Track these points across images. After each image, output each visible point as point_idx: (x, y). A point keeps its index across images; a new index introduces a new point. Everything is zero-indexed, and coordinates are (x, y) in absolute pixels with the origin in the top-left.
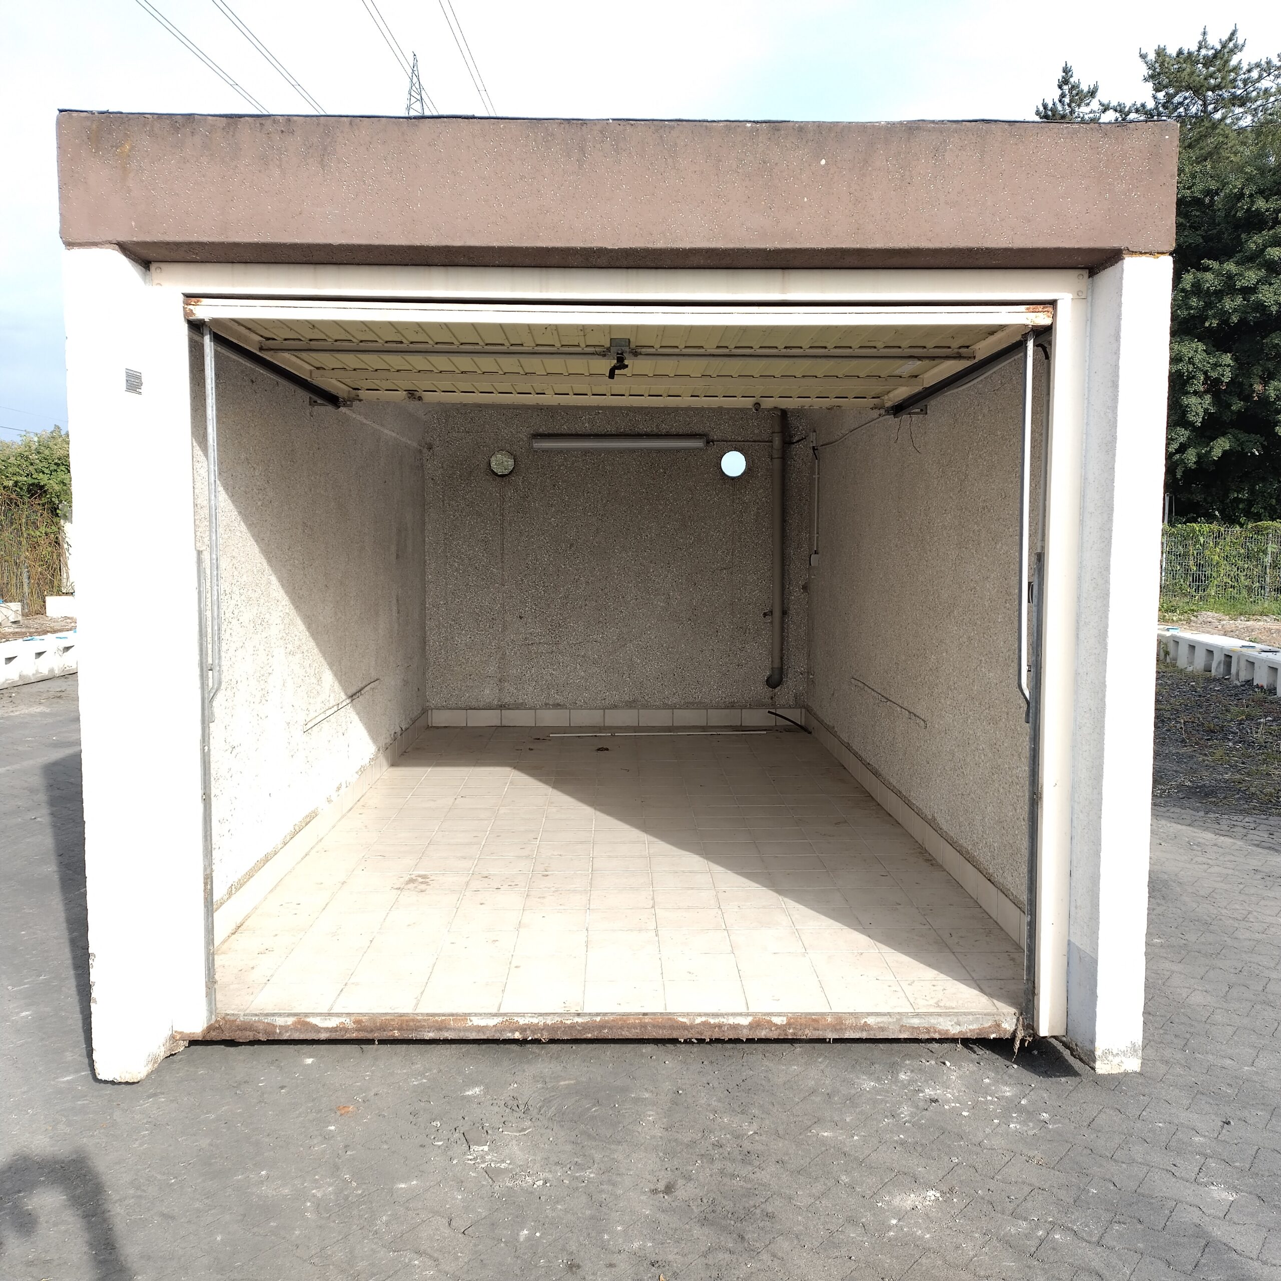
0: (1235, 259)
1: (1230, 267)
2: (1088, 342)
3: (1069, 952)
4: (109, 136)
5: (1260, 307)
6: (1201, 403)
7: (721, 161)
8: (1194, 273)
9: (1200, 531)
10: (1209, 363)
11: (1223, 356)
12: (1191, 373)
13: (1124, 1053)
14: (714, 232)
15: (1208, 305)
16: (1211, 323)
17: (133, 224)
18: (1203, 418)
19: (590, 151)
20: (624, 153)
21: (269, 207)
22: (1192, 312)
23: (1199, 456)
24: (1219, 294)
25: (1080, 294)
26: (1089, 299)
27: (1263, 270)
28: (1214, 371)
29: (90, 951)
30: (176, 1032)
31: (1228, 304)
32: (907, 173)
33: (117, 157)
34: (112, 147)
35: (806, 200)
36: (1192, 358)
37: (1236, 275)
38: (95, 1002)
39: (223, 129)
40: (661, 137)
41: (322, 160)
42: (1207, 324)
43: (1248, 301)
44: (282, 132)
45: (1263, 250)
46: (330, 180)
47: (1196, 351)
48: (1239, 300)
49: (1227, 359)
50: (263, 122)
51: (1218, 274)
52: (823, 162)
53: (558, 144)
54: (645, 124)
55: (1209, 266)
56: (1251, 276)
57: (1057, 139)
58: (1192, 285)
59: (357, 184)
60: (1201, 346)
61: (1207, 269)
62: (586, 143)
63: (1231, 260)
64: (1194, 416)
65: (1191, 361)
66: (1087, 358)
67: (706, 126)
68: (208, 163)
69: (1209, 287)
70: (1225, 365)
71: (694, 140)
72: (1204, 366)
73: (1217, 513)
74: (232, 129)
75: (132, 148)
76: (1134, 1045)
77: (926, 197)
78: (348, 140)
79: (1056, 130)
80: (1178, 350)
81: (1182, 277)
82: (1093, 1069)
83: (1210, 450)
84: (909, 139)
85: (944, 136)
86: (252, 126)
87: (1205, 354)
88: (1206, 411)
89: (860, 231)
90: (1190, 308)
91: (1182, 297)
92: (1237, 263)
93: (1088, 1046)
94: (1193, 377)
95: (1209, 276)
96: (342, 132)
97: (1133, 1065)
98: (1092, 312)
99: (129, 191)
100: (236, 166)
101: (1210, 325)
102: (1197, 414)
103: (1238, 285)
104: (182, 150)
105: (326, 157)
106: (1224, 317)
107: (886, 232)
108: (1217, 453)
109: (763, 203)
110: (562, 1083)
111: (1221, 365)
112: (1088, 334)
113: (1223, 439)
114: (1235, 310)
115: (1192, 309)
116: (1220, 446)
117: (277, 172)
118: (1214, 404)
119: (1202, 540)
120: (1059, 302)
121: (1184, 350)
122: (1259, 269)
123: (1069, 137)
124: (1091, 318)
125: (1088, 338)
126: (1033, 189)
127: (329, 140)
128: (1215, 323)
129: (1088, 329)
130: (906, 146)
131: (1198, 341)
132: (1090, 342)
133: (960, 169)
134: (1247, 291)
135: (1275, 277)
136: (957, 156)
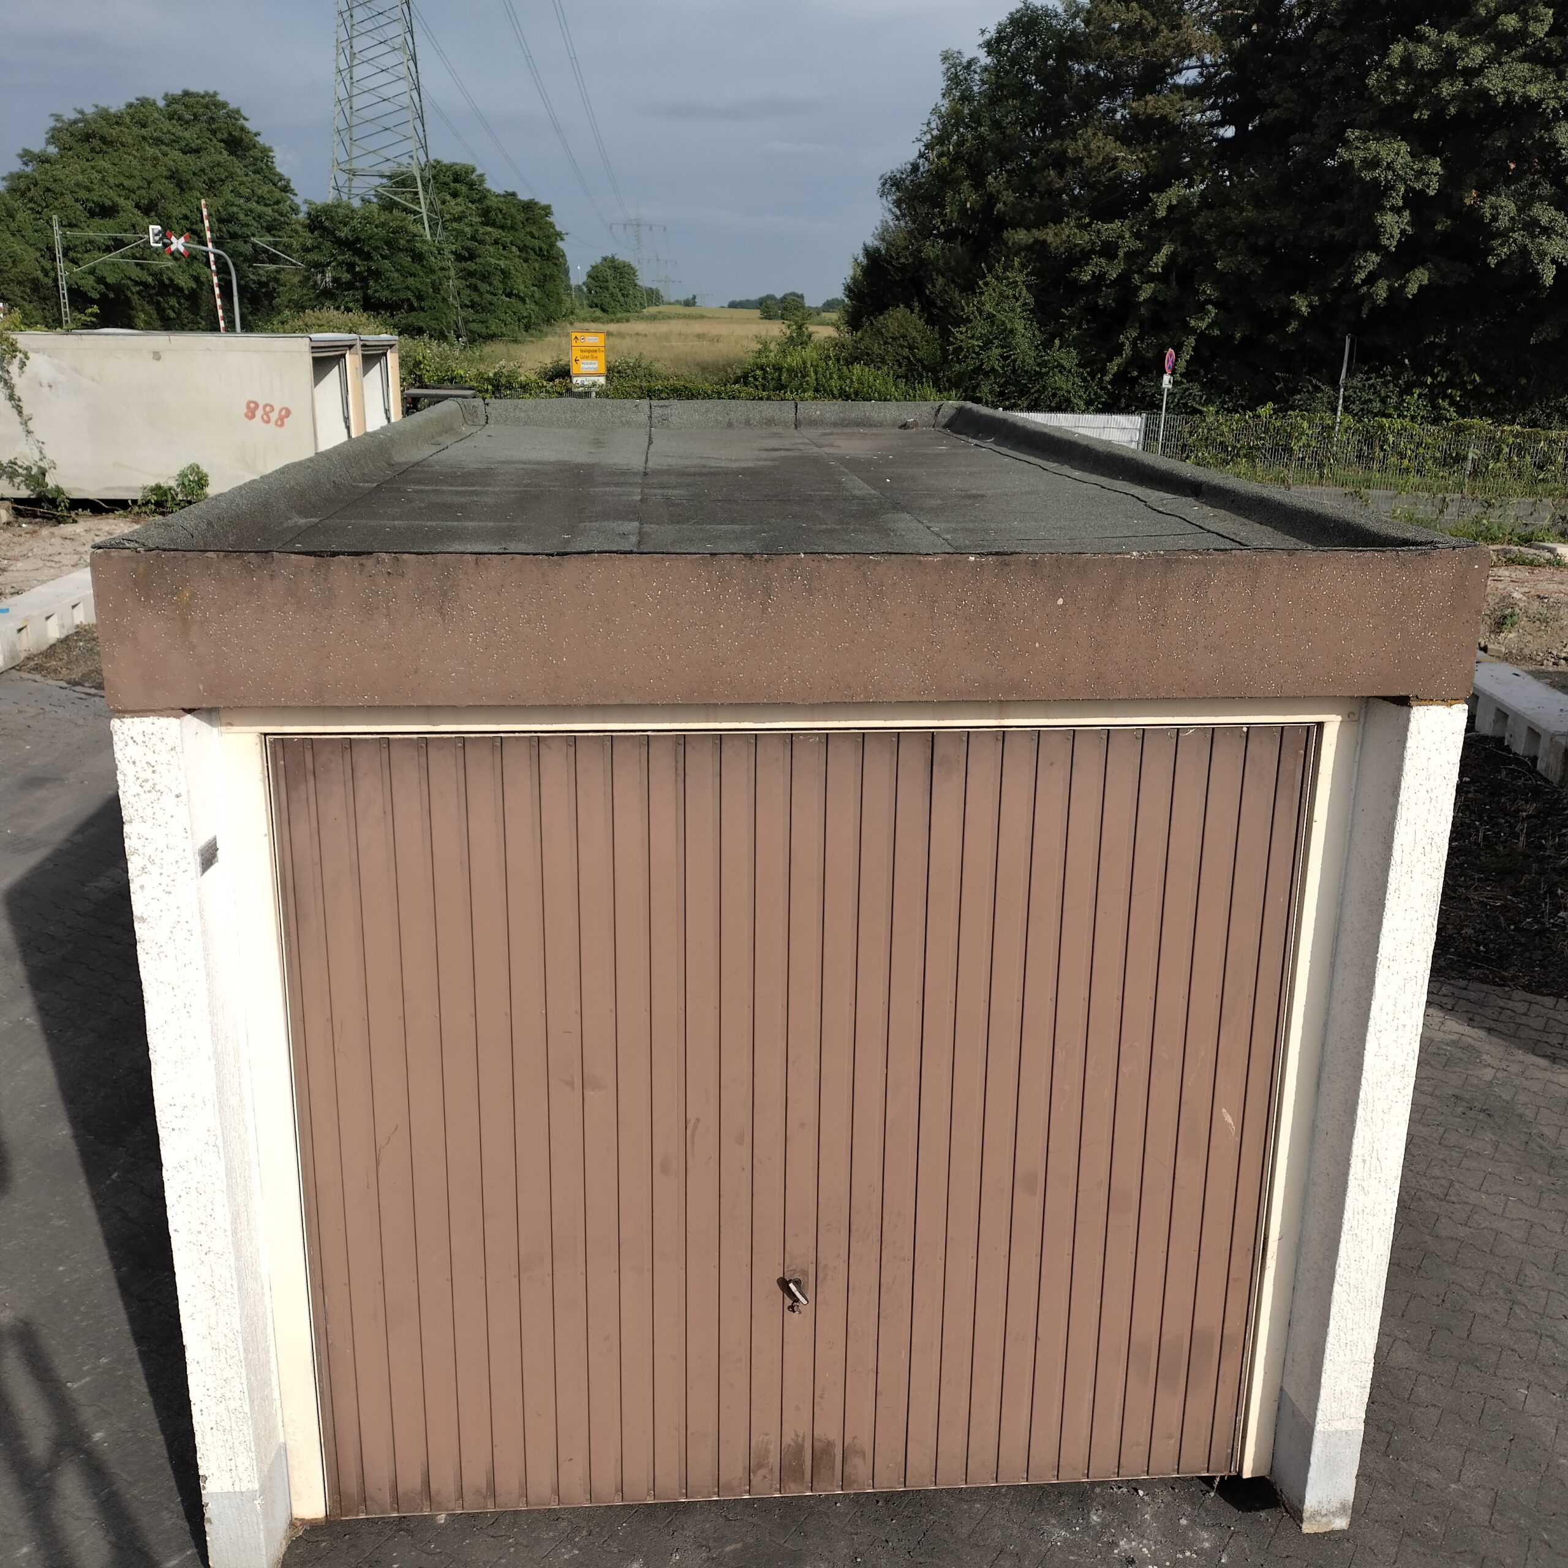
0: (1459, 26)
1: (1452, 38)
2: (1356, 769)
3: (1280, 1398)
4: (161, 580)
5: (1483, 94)
6: (1397, 222)
7: (936, 601)
8: (1405, 44)
9: (1389, 428)
10: (1412, 169)
11: (1431, 161)
12: (1390, 182)
13: (1334, 1514)
14: (926, 684)
15: (1420, 91)
16: (1421, 114)
17: (201, 687)
18: (1399, 241)
19: (777, 592)
20: (818, 594)
21: (376, 665)
22: (1398, 98)
23: (1390, 289)
24: (1435, 76)
25: (1351, 716)
26: (1362, 720)
27: (1492, 44)
28: (1418, 182)
29: (201, 1473)
30: (296, 1519)
31: (1446, 89)
32: (1161, 614)
33: (174, 607)
34: (167, 594)
35: (1037, 645)
36: (1392, 162)
37: (1459, 49)
38: (210, 1521)
39: (312, 571)
40: (864, 574)
41: (441, 608)
42: (1416, 116)
43: (1470, 86)
44: (389, 573)
45: (1496, 17)
46: (452, 631)
47: (1398, 154)
48: (1459, 84)
49: (1435, 165)
50: (364, 562)
51: (1436, 47)
52: (1060, 601)
53: (737, 585)
54: (845, 559)
55: (1424, 34)
56: (1478, 54)
57: (1344, 570)
58: (1402, 61)
59: (486, 635)
60: (1405, 148)
61: (1421, 39)
62: (771, 583)
63: (1453, 27)
64: (1388, 239)
65: (1390, 167)
66: (1353, 787)
67: (920, 562)
68: (294, 613)
69: (1422, 66)
70: (1432, 173)
71: (905, 577)
72: (1406, 173)
73: (1407, 361)
74: (323, 571)
75: (193, 595)
76: (1344, 1506)
77: (1182, 641)
78: (473, 583)
79: (1344, 561)
80: (1376, 151)
81: (1390, 49)
82: (1301, 1528)
83: (1405, 284)
84: (1166, 573)
85: (1208, 570)
86: (349, 567)
87: (1409, 158)
88: (1403, 232)
89: (1101, 681)
90: (1396, 92)
91: (1388, 76)
92: (1462, 34)
93: (1296, 1503)
94: (1393, 188)
95: (1425, 50)
96: (466, 573)
97: (1341, 1523)
98: (1363, 739)
99: (193, 647)
100: (331, 617)
101: (1420, 117)
102: (1392, 236)
103: (1460, 64)
104: (258, 597)
105: (446, 604)
106: (1438, 105)
107: (1132, 682)
108: (1412, 289)
109: (986, 650)
110: (728, 1549)
111: (1427, 174)
112: (1357, 759)
113: (1422, 270)
114: (1454, 97)
115: (1399, 95)
116: (1419, 278)
117: (385, 622)
118: (1411, 223)
119: (1391, 440)
120: (1325, 725)
121: (1383, 154)
122: (1488, 44)
123: (1360, 568)
124: (1362, 743)
125: (1357, 764)
126: (1311, 630)
127: (449, 583)
128: (1426, 115)
129: (1358, 753)
130: (1161, 582)
131: (1402, 140)
132: (1359, 770)
133: (1226, 609)
134: (1470, 74)
135: (1506, 54)
136: (1223, 593)
